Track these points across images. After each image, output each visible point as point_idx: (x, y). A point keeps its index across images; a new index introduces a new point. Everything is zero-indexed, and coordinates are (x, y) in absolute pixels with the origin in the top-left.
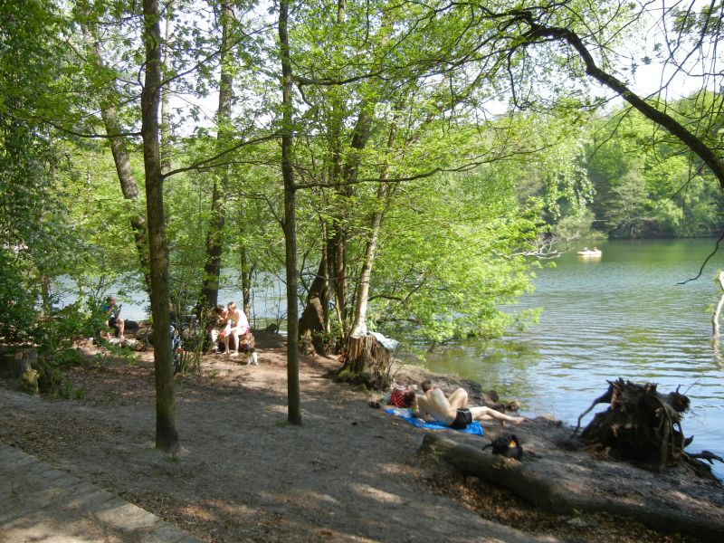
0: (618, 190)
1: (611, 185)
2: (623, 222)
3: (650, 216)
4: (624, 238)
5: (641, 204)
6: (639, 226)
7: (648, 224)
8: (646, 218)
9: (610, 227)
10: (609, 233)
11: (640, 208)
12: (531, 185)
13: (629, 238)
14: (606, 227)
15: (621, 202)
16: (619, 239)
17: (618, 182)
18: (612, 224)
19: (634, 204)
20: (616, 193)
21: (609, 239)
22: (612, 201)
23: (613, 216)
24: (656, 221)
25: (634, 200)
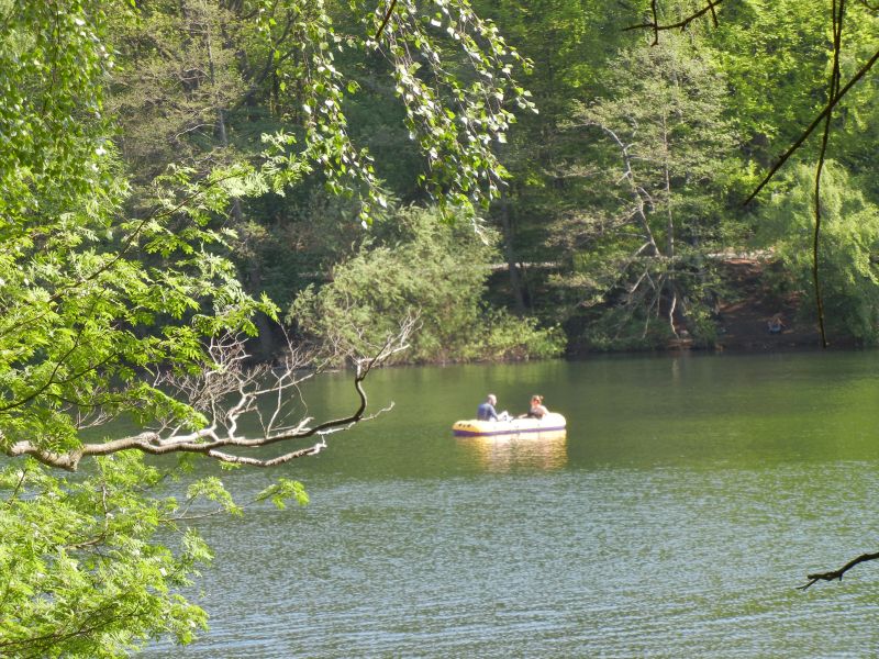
0: (602, 115)
1: (569, 93)
2: (631, 272)
3: (752, 240)
4: (635, 351)
5: (706, 184)
6: (701, 289)
7: (741, 278)
8: (730, 254)
9: (574, 295)
10: (571, 328)
11: (704, 202)
12: (189, 84)
13: (660, 348)
14: (553, 297)
15: (616, 174)
16: (611, 352)
17: (604, 76)
18: (579, 280)
19: (677, 184)
20: (595, 133)
21: (569, 355)
22: (578, 171)
23: (585, 243)
24: (777, 266)
25: (674, 163)
